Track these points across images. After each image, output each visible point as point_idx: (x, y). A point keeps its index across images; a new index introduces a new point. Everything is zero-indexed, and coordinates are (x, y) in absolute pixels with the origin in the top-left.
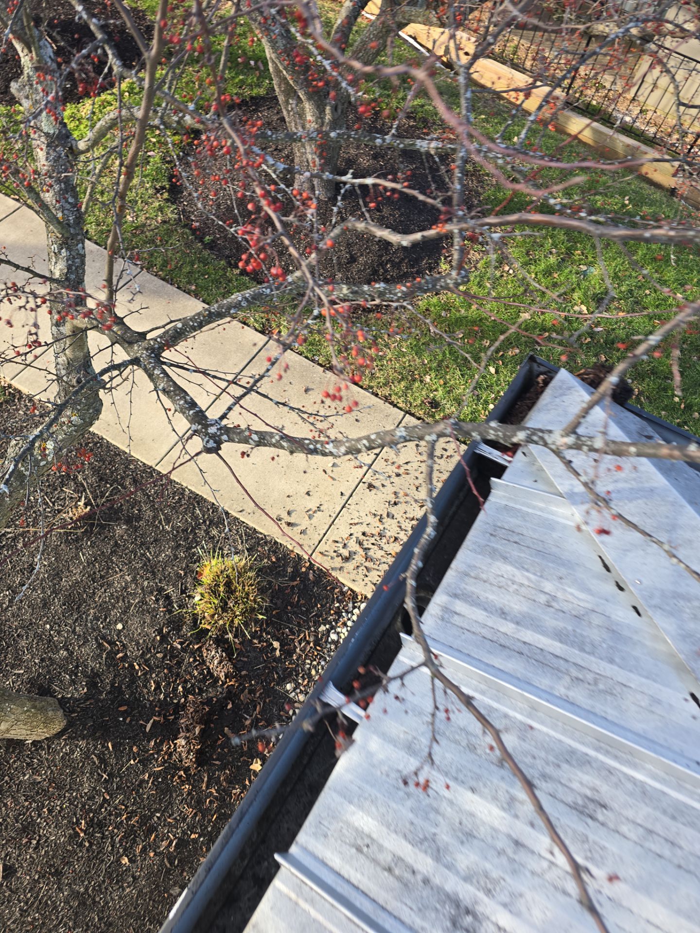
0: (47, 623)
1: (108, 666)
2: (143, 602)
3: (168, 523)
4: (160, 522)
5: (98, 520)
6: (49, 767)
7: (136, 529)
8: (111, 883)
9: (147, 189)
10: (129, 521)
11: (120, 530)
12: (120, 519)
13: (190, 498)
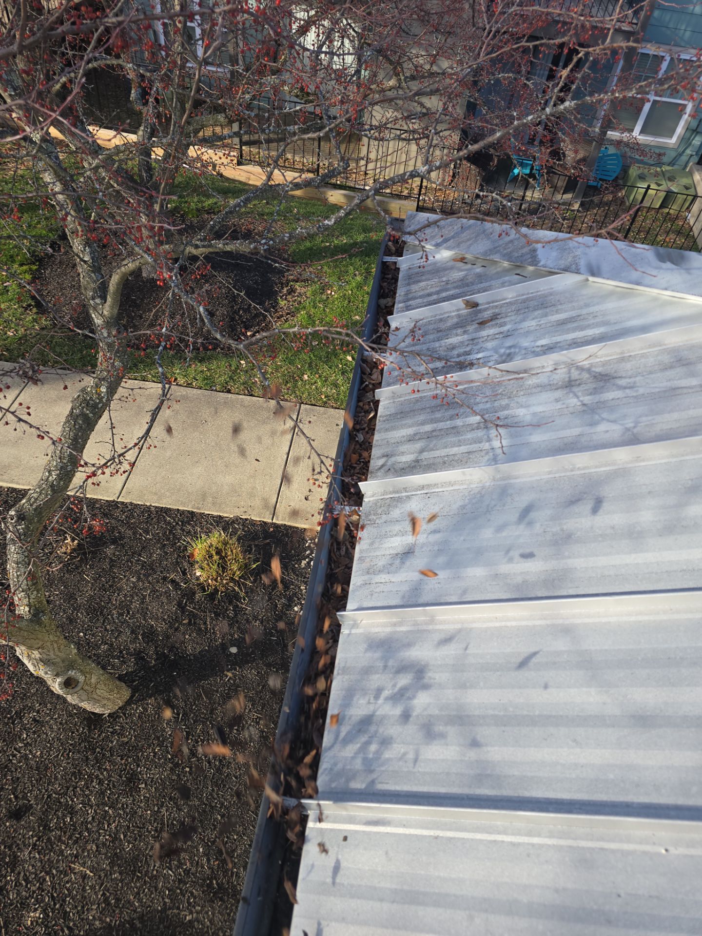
0: (80, 632)
1: (147, 643)
2: (154, 591)
3: (148, 533)
4: (141, 535)
5: (88, 548)
6: (131, 728)
7: (123, 546)
8: (219, 789)
9: (16, 309)
10: (114, 542)
11: (110, 550)
12: (106, 543)
13: (157, 512)
